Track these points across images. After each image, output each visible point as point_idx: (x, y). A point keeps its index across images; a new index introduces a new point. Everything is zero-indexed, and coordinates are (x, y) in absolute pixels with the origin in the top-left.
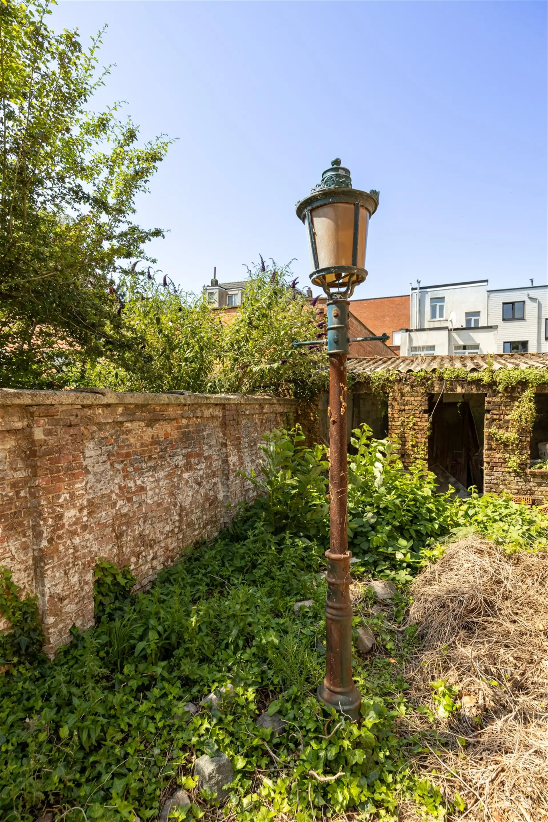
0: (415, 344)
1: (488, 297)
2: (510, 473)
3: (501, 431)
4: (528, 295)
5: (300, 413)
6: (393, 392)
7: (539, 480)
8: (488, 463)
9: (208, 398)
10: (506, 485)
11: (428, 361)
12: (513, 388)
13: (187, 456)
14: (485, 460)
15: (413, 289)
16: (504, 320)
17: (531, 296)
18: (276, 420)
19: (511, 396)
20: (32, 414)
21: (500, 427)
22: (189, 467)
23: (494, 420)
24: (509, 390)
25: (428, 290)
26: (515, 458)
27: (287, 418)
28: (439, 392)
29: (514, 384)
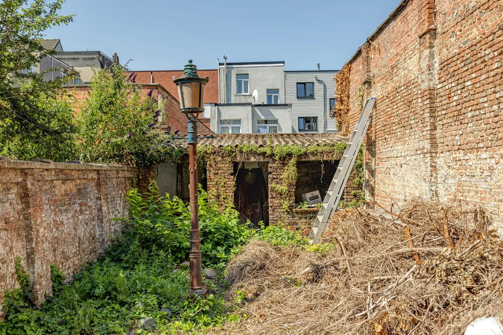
0: (223, 118)
1: (285, 76)
2: (284, 212)
3: (278, 186)
4: (316, 77)
5: (140, 178)
6: (210, 161)
7: (300, 216)
8: (271, 207)
9: (92, 166)
10: (282, 220)
11: (233, 138)
12: (284, 158)
13: (81, 205)
14: (270, 205)
15: (220, 64)
16: (298, 97)
17: (318, 78)
18: (125, 183)
19: (283, 163)
20: (26, 174)
21: (277, 183)
22: (81, 212)
23: (274, 178)
24: (282, 159)
25: (234, 66)
26: (286, 202)
27: (132, 181)
28: (240, 161)
29: (284, 155)
